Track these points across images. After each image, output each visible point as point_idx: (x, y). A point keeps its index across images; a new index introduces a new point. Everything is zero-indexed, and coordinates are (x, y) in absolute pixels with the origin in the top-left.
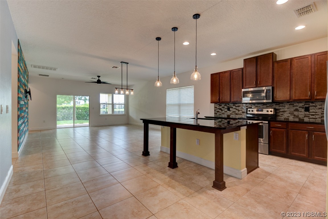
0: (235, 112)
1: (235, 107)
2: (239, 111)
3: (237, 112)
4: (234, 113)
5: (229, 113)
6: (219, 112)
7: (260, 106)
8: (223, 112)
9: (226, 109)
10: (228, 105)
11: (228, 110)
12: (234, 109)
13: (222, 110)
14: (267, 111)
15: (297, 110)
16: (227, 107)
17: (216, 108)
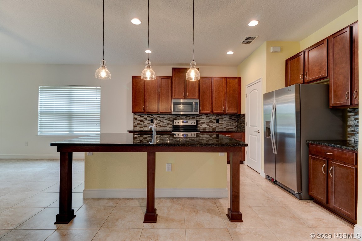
1: (160, 118)
2: (164, 122)
3: (161, 124)
4: (158, 125)
5: (152, 125)
6: (139, 124)
7: (184, 118)
8: (145, 124)
9: (148, 120)
10: (151, 116)
11: (151, 122)
12: (158, 120)
13: (144, 122)
14: (192, 123)
15: (211, 122)
16: (150, 118)
17: (136, 119)
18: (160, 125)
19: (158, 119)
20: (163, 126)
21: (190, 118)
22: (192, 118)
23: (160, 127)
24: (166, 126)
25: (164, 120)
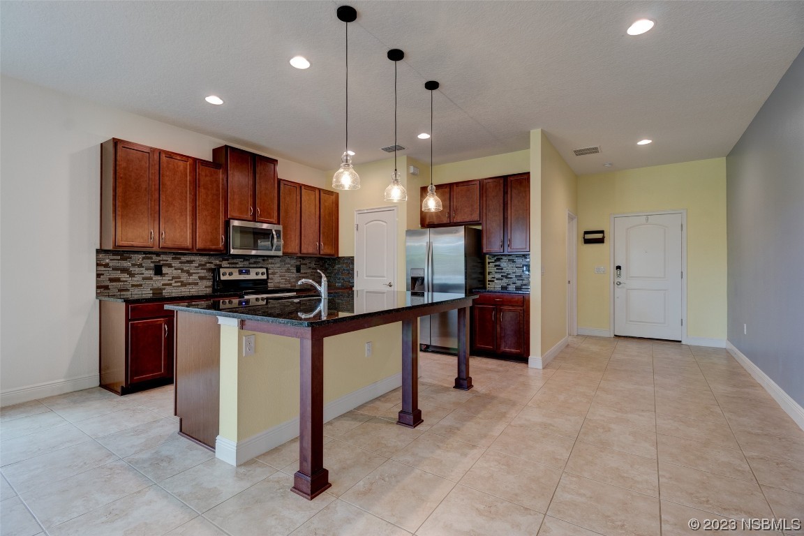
0: (179, 278)
1: (181, 263)
2: (190, 274)
3: (184, 277)
4: (176, 282)
5: (158, 282)
6: (118, 280)
7: (237, 263)
8: (137, 279)
9: (147, 269)
10: (155, 258)
11: (156, 274)
12: (176, 269)
13: (132, 275)
14: (257, 274)
15: (288, 270)
16: (152, 262)
17: (106, 265)
18: (182, 282)
19: (176, 264)
20: (190, 284)
21: (250, 264)
22: (255, 263)
23: (182, 285)
24: (197, 284)
25: (191, 268)
